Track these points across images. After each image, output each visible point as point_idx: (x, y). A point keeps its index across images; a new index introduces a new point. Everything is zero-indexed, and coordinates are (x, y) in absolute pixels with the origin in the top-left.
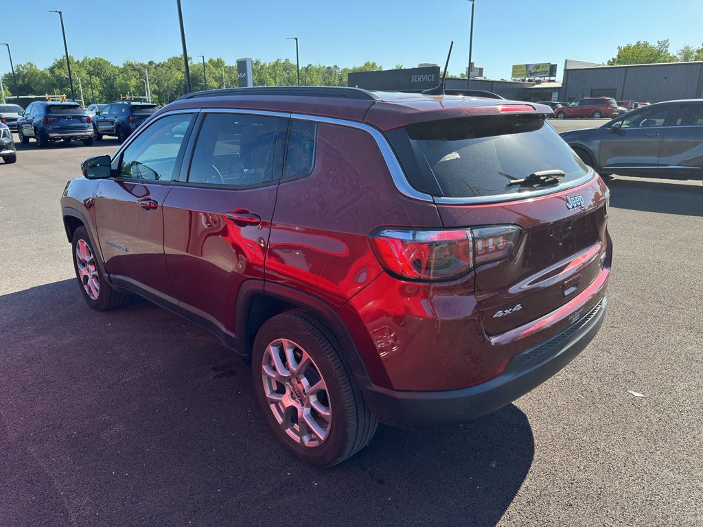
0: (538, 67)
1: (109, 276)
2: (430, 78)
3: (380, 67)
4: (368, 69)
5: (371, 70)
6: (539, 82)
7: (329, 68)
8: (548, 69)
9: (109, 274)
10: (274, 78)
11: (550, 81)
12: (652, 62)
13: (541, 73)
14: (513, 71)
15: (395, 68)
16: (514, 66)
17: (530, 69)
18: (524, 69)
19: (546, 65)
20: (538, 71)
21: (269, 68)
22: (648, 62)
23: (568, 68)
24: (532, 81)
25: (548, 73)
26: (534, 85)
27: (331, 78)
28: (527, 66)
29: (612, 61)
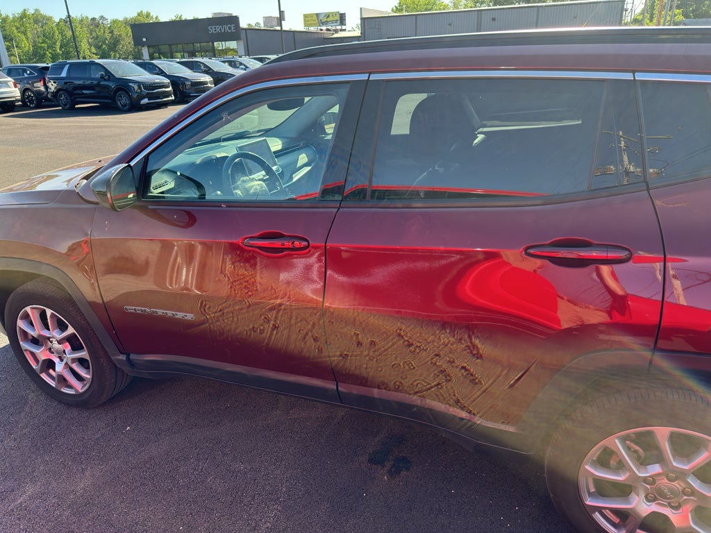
0: (328, 17)
1: (128, 358)
2: (230, 28)
3: (157, 18)
4: (143, 20)
5: (146, 22)
6: (336, 31)
7: (93, 19)
8: (338, 17)
9: (128, 355)
10: (25, 33)
11: (341, 30)
12: (430, 10)
13: (332, 22)
14: (305, 21)
15: (174, 18)
16: (304, 15)
17: (321, 18)
18: (315, 18)
19: (336, 14)
20: (328, 20)
21: (14, 20)
22: (426, 10)
23: (365, 16)
24: (330, 31)
25: (339, 22)
26: (333, 34)
27: (100, 31)
28: (317, 15)
29: (395, 8)
